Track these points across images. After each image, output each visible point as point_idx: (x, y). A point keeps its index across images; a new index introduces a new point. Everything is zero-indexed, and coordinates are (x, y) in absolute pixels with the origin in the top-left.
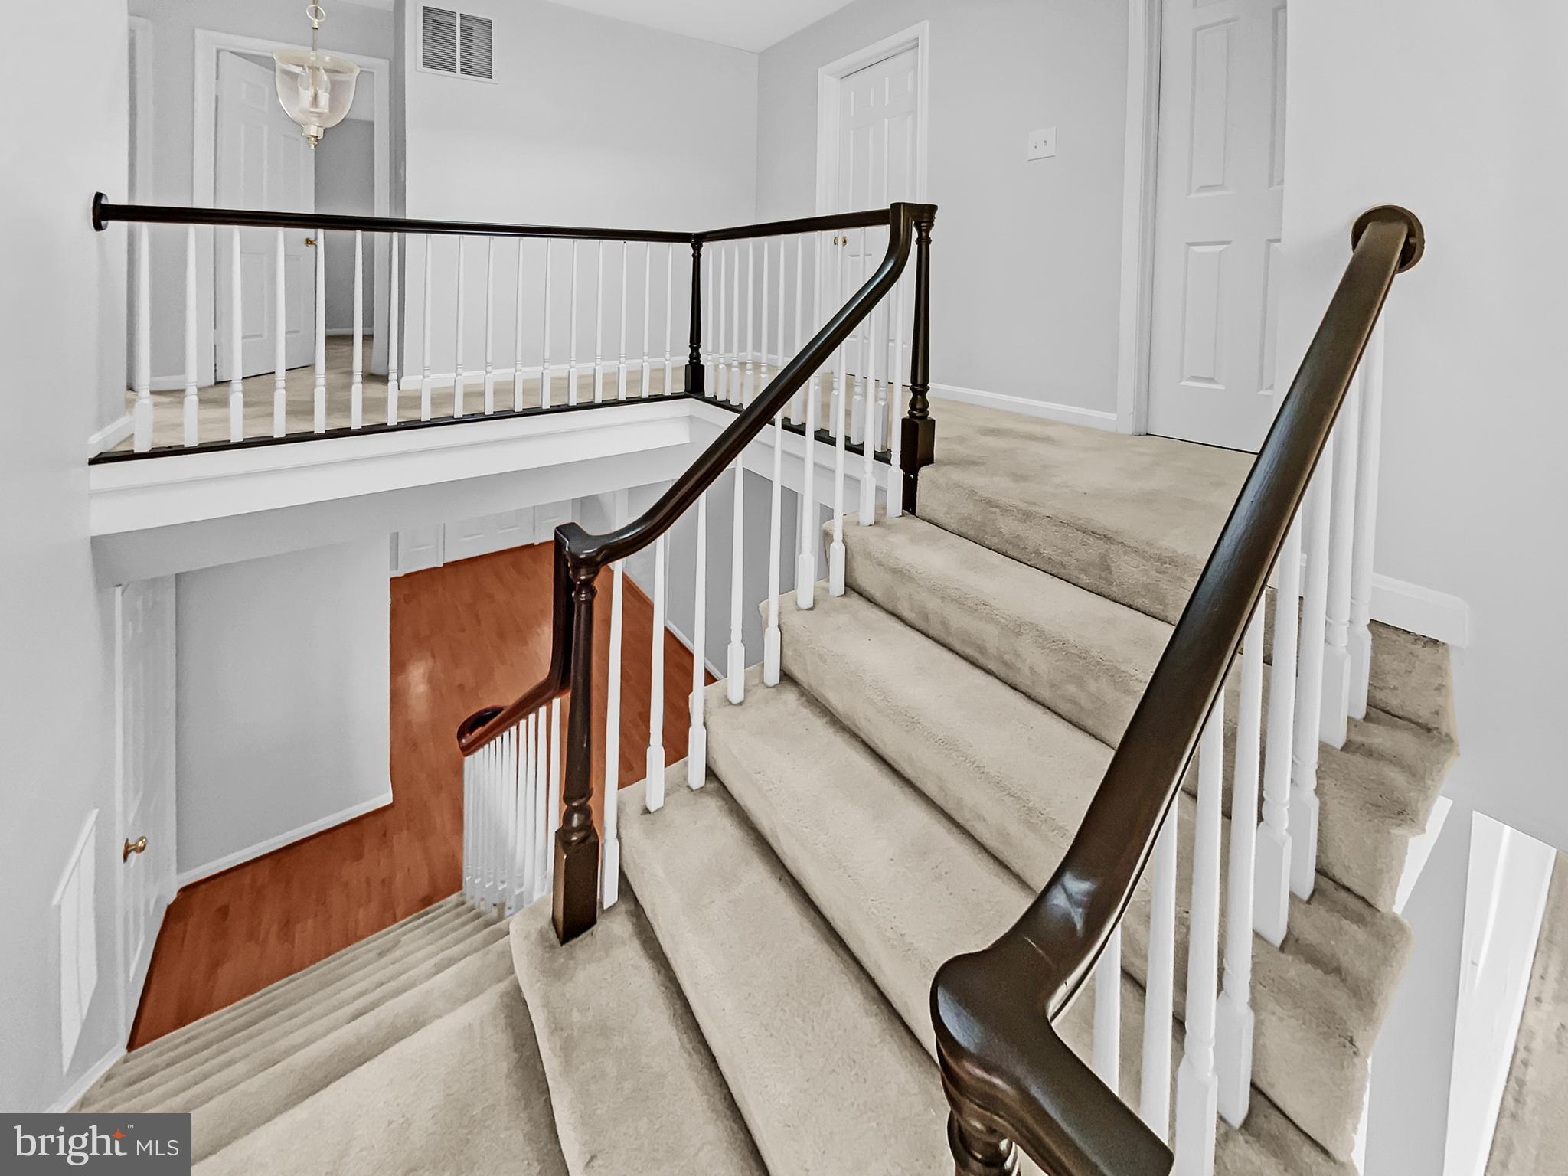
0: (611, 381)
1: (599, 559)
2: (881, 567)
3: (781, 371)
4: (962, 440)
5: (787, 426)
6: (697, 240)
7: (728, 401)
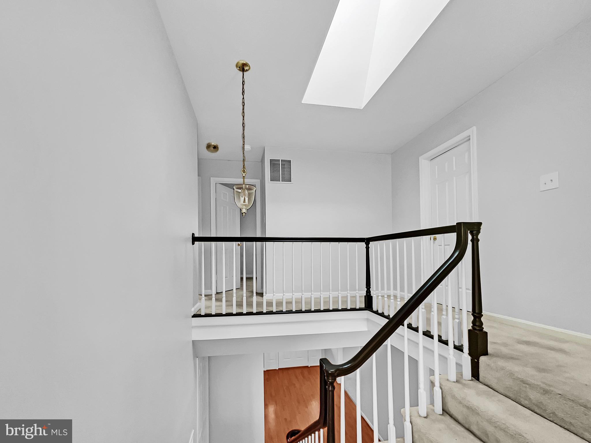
0: (336, 301)
1: (336, 374)
2: (461, 404)
3: (406, 301)
4: (505, 345)
5: (410, 326)
6: (367, 241)
7: (383, 313)
